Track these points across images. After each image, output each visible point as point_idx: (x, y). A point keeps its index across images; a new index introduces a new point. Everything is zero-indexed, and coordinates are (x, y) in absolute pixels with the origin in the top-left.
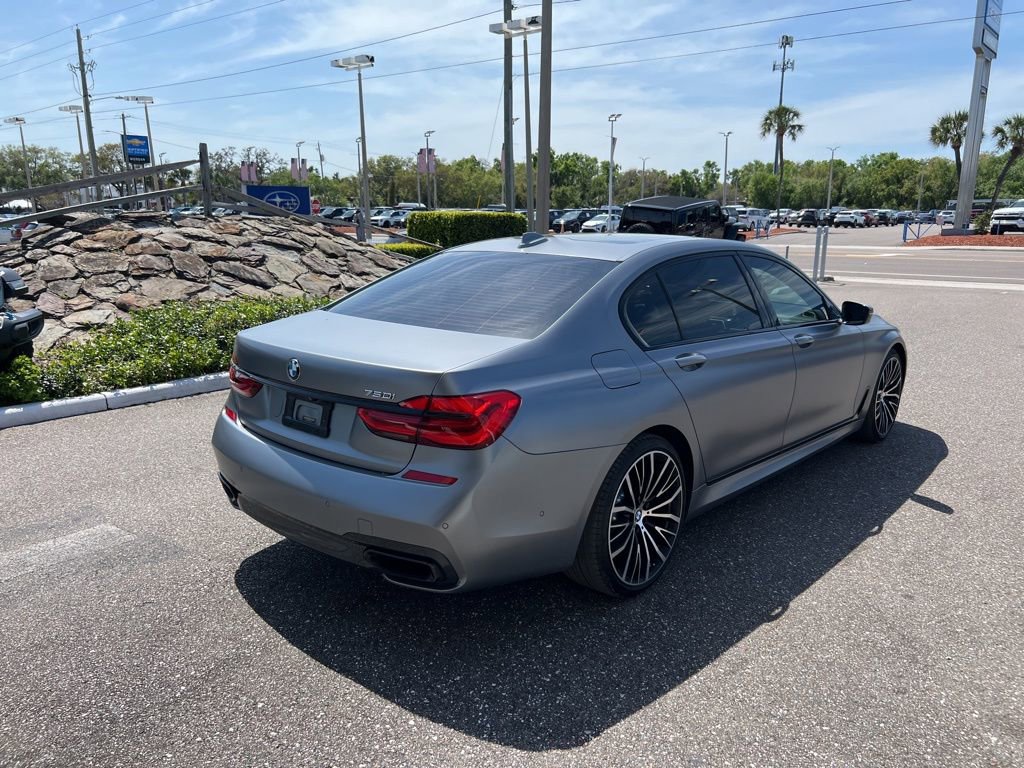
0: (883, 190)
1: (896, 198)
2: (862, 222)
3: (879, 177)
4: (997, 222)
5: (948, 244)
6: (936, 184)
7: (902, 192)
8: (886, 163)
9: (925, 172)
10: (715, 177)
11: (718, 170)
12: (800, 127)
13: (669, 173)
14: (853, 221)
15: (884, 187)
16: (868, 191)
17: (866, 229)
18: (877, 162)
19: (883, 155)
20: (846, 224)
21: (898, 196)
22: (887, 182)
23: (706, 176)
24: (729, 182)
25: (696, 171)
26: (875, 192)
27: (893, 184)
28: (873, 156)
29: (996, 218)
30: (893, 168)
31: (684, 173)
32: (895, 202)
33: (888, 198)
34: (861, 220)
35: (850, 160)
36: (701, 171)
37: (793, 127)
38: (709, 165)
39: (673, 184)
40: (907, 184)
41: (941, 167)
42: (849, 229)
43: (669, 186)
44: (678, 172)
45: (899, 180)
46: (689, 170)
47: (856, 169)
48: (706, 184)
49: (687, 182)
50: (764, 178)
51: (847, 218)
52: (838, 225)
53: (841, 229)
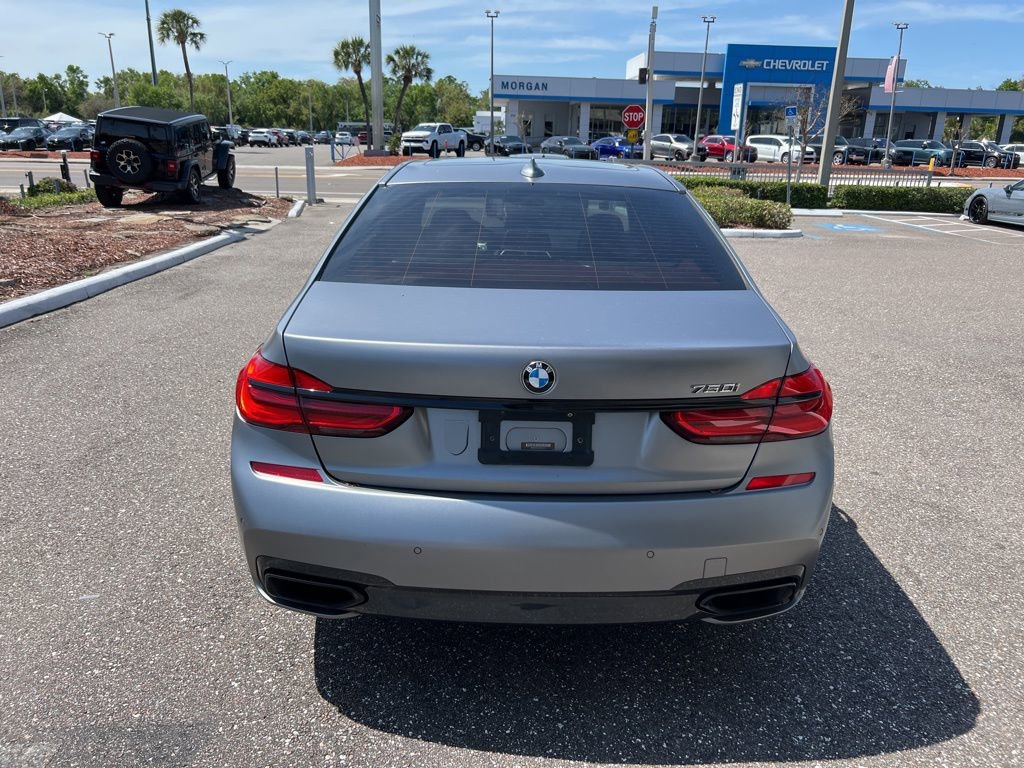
0: (271, 109)
1: (286, 118)
2: (275, 142)
3: (266, 96)
4: (408, 144)
5: (372, 164)
6: (319, 105)
7: (290, 111)
8: (270, 82)
9: (306, 94)
10: (83, 84)
11: (86, 77)
12: (202, 35)
13: (23, 77)
14: (267, 140)
15: (272, 106)
16: (257, 109)
17: (279, 149)
18: (260, 80)
19: (265, 73)
20: (261, 143)
21: (287, 117)
22: (273, 101)
23: (72, 83)
24: (102, 91)
25: (58, 77)
26: (264, 112)
27: (280, 103)
28: (255, 74)
29: (406, 141)
30: (277, 87)
31: (42, 78)
32: (284, 121)
33: (278, 117)
34: (274, 139)
35: (233, 77)
36: (64, 77)
37: (195, 35)
38: (72, 70)
39: (31, 91)
40: (293, 104)
41: (320, 89)
42: (264, 149)
43: (26, 93)
44: (34, 77)
45: (285, 101)
46: (49, 74)
47: (240, 86)
48: (74, 92)
49: (49, 89)
50: (145, 90)
51: (260, 137)
52: (252, 144)
53: (256, 148)
